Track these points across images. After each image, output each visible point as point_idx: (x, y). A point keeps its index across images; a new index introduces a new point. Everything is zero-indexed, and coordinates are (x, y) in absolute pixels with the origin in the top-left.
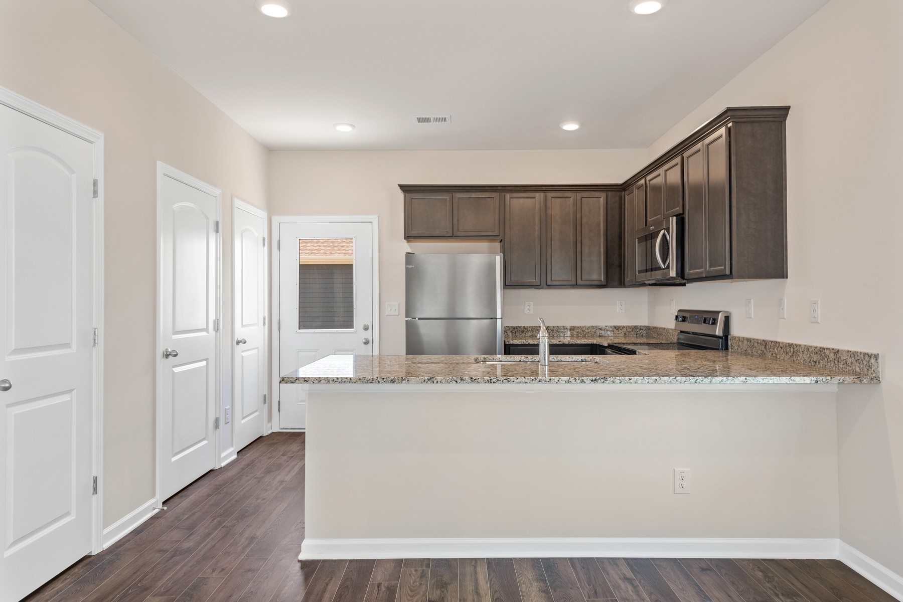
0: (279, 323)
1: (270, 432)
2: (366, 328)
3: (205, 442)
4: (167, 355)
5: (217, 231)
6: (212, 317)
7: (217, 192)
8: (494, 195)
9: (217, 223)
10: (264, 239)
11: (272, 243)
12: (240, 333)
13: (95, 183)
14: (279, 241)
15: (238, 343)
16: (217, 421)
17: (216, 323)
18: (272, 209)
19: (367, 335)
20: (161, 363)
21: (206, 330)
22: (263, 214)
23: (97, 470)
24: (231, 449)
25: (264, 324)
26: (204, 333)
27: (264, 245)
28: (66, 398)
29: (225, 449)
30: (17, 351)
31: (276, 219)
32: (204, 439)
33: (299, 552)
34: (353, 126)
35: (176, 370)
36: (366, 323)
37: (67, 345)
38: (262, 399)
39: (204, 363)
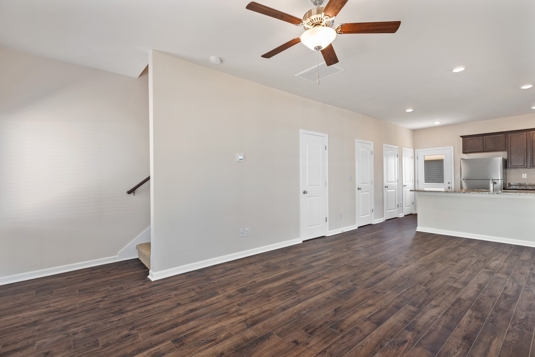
0: (418, 181)
1: (415, 213)
2: (449, 183)
3: (395, 210)
4: (386, 187)
5: (398, 157)
6: (396, 179)
7: (397, 147)
8: (502, 135)
9: (398, 155)
10: (412, 157)
11: (415, 158)
12: (404, 183)
13: (372, 152)
14: (417, 157)
15: (404, 186)
16: (398, 205)
17: (398, 180)
18: (415, 147)
19: (450, 185)
20: (384, 189)
21: (395, 182)
22: (412, 150)
23: (373, 208)
24: (402, 214)
25: (413, 182)
26: (394, 183)
27: (412, 158)
28: (368, 193)
29: (401, 213)
30: (361, 183)
31: (416, 151)
32: (395, 209)
33: (416, 229)
34: (440, 122)
35: (388, 191)
36: (449, 182)
37: (368, 183)
38: (412, 203)
39: (394, 190)
